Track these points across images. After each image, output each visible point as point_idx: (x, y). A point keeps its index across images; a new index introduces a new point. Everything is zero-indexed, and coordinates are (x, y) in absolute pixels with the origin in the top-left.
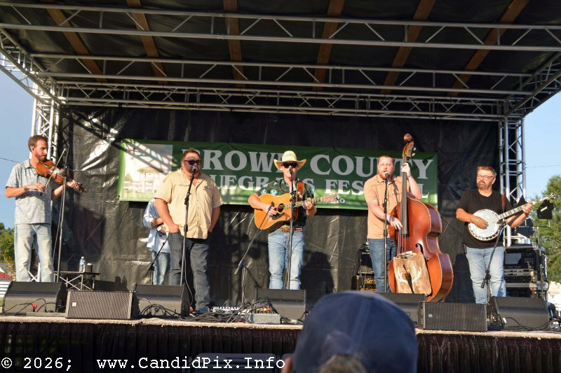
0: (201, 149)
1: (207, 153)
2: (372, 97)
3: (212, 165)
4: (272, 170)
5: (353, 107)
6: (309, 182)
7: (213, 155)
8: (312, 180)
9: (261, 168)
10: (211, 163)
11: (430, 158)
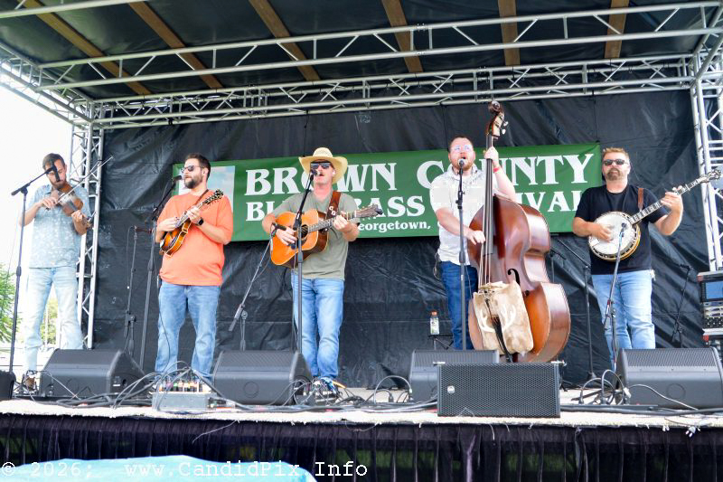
0: (270, 168)
1: (278, 172)
2: (495, 74)
3: (285, 187)
4: (365, 188)
5: (472, 89)
6: (416, 201)
7: (285, 174)
8: (420, 198)
9: (350, 187)
10: (284, 184)
11: (588, 152)
